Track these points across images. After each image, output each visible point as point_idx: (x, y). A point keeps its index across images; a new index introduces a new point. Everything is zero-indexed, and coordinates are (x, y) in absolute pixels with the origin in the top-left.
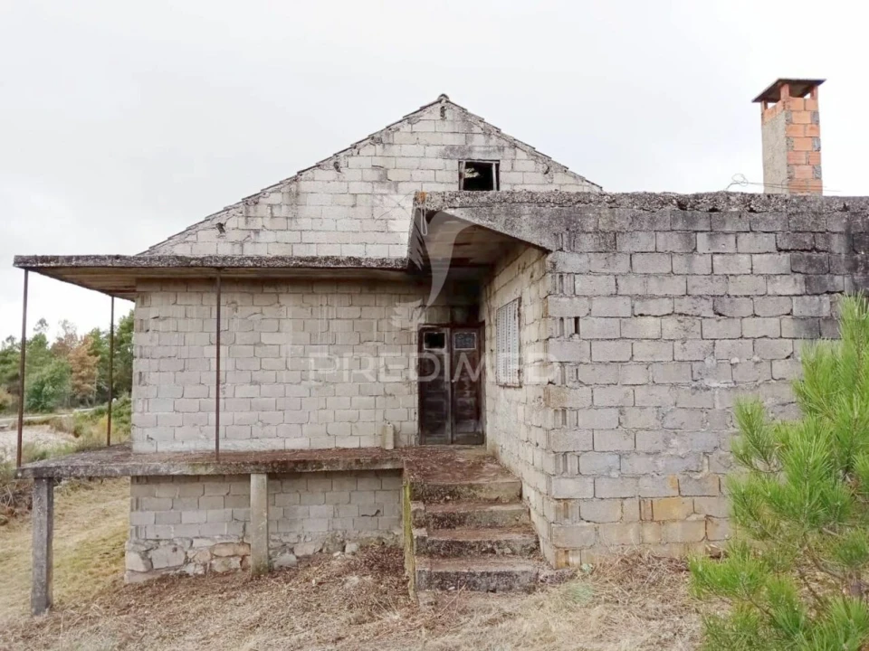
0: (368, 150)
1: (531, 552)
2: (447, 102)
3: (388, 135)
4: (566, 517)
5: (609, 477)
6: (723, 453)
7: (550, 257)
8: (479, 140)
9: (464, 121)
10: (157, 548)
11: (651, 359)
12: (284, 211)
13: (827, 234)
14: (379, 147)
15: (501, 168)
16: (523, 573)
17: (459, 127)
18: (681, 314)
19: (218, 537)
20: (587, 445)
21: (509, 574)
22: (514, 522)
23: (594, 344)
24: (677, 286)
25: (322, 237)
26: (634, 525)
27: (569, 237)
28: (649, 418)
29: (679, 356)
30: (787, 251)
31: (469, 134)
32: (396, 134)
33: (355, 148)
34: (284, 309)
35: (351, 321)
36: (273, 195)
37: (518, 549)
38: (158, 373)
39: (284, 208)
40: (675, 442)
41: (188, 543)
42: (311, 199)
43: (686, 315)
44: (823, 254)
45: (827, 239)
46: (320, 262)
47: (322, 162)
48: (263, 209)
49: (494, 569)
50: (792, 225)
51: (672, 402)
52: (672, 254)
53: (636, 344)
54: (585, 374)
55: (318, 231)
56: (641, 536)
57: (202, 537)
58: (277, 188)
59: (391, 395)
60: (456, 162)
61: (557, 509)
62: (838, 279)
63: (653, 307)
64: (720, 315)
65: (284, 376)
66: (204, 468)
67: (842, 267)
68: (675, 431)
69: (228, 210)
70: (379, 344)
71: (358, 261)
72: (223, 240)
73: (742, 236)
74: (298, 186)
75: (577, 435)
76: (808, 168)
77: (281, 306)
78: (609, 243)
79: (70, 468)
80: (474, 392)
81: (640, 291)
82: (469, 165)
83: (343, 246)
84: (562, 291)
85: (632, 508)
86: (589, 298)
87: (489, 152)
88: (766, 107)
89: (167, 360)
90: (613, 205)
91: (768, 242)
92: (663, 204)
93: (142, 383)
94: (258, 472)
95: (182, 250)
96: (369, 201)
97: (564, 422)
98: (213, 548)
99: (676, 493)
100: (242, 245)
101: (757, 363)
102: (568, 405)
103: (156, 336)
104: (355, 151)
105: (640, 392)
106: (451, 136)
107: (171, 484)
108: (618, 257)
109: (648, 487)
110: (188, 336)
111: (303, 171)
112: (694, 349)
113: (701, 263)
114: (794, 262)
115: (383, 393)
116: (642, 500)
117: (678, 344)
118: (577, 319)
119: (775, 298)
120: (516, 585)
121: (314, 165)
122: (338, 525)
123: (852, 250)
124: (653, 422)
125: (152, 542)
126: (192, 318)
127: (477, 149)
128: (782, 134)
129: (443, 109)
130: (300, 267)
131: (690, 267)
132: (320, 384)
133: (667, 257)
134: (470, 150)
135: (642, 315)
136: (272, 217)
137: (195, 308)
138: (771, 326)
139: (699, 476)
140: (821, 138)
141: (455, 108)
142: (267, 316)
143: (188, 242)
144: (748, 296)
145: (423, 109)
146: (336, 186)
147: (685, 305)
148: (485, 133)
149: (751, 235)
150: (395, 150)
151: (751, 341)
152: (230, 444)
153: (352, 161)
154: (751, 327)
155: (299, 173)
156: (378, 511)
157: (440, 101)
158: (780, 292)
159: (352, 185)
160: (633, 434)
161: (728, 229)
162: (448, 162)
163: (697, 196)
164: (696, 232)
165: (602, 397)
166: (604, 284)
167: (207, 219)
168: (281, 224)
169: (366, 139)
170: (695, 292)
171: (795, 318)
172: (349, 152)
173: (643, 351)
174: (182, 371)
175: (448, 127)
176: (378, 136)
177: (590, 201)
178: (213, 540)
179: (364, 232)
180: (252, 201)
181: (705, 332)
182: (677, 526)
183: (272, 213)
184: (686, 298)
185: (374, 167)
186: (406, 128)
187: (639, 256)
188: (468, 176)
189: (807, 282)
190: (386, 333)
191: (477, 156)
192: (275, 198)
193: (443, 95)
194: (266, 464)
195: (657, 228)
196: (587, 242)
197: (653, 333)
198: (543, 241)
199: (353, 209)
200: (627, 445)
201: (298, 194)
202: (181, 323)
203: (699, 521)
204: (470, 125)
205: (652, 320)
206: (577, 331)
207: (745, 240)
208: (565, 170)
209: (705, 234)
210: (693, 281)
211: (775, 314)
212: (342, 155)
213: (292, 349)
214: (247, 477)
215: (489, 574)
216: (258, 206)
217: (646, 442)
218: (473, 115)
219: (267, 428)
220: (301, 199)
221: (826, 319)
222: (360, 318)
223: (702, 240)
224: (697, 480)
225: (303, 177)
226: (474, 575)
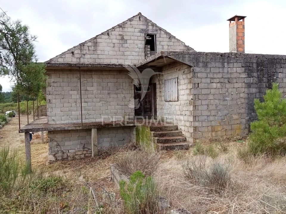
0: (118, 29)
1: (184, 141)
2: (141, 15)
3: (123, 25)
4: (196, 131)
5: (205, 121)
6: (229, 115)
7: (192, 68)
8: (150, 27)
9: (146, 21)
10: (58, 153)
11: (214, 93)
12: (92, 48)
13: (252, 63)
14: (121, 29)
15: (157, 36)
16: (185, 145)
17: (144, 23)
18: (221, 82)
19: (77, 149)
20: (200, 114)
21: (182, 145)
22: (178, 135)
23: (202, 90)
24: (220, 76)
25: (104, 57)
26: (210, 132)
27: (197, 63)
28: (214, 107)
29: (220, 93)
30: (244, 67)
31: (147, 25)
32: (126, 24)
33: (114, 28)
34: (94, 79)
35: (114, 83)
36: (89, 43)
37: (181, 140)
38: (55, 100)
39: (92, 47)
40: (219, 113)
41: (67, 151)
42: (100, 45)
43: (222, 82)
44: (251, 68)
45: (253, 64)
46: (111, 66)
47: (104, 32)
48: (86, 47)
49: (178, 145)
50: (245, 61)
51: (219, 103)
52: (219, 68)
53: (211, 90)
54: (200, 97)
55: (103, 55)
56: (212, 135)
57: (72, 149)
58: (90, 41)
59: (126, 105)
60: (144, 34)
61: (194, 129)
62: (254, 74)
63: (215, 81)
64: (229, 82)
65: (95, 100)
66: (78, 127)
67: (255, 71)
68: (220, 110)
69: (75, 47)
70: (123, 90)
71: (122, 65)
72: (74, 57)
73: (234, 63)
74: (96, 40)
75: (198, 112)
76: (241, 41)
77: (93, 78)
78: (206, 65)
79: (37, 129)
80: (150, 104)
81: (212, 76)
82: (148, 35)
83: (111, 60)
84: (195, 77)
85: (210, 128)
86: (201, 78)
87: (153, 31)
88: (231, 22)
89: (58, 95)
90: (206, 55)
91: (240, 65)
92: (217, 55)
93: (50, 102)
94: (95, 128)
95: (61, 61)
96: (118, 45)
97: (195, 109)
98: (75, 152)
99: (219, 124)
100: (80, 59)
101: (237, 94)
102: (196, 105)
103: (54, 88)
104: (114, 29)
105: (212, 101)
106: (142, 26)
107: (61, 134)
108: (207, 68)
109: (213, 123)
110: (64, 88)
111: (98, 35)
112: (224, 91)
113: (226, 70)
114: (245, 70)
115: (124, 105)
116: (212, 126)
117: (220, 89)
118: (198, 84)
119: (241, 78)
120: (184, 148)
121: (101, 33)
122: (112, 144)
123: (258, 67)
124: (215, 108)
125: (56, 151)
126: (65, 82)
127: (150, 30)
128: (235, 31)
129: (140, 18)
130: (105, 67)
131: (223, 71)
132: (106, 102)
133: (218, 69)
134: (148, 30)
135: (212, 83)
136: (89, 50)
137: (66, 79)
138: (240, 85)
139: (224, 120)
140: (245, 33)
141: (143, 17)
142: (88, 81)
143: (62, 58)
144: (235, 78)
145: (134, 17)
146: (108, 41)
147: (222, 80)
148: (152, 25)
149: (236, 63)
150: (126, 30)
151: (236, 89)
152: (79, 121)
153: (113, 32)
154: (236, 85)
155: (97, 36)
156: (124, 139)
157: (139, 15)
158: (242, 77)
159: (113, 40)
160: (210, 111)
161: (231, 62)
162: (141, 34)
163: (225, 53)
164: (225, 62)
165: (204, 102)
166: (204, 75)
167: (68, 50)
168: (92, 52)
169: (117, 26)
170: (224, 77)
171: (245, 83)
172: (112, 30)
173: (213, 91)
174: (63, 99)
175: (141, 23)
176: (120, 25)
177: (201, 54)
178: (75, 150)
179: (117, 55)
180: (82, 45)
181: (226, 86)
182: (219, 132)
183: (89, 49)
184: (222, 79)
185: (120, 35)
186: (129, 23)
187: (212, 68)
188: (147, 38)
189: (248, 74)
190: (125, 87)
191: (150, 32)
192: (90, 44)
193: (140, 13)
194: (97, 126)
195: (216, 61)
196: (201, 64)
197: (215, 87)
198: (191, 64)
199: (113, 48)
200: (209, 114)
201: (96, 43)
202: (62, 83)
203: (224, 131)
204: (148, 23)
205: (214, 84)
206: (198, 87)
207: (235, 64)
208: (174, 37)
209: (226, 63)
210: (224, 74)
211: (241, 82)
212: (110, 31)
213: (97, 92)
214: (90, 130)
215: (177, 146)
216: (84, 46)
217: (213, 113)
218: (148, 19)
219: (90, 116)
220: (98, 44)
221: (252, 83)
222: (117, 82)
223: (226, 64)
224: (224, 121)
225: (98, 37)
226: (174, 146)
